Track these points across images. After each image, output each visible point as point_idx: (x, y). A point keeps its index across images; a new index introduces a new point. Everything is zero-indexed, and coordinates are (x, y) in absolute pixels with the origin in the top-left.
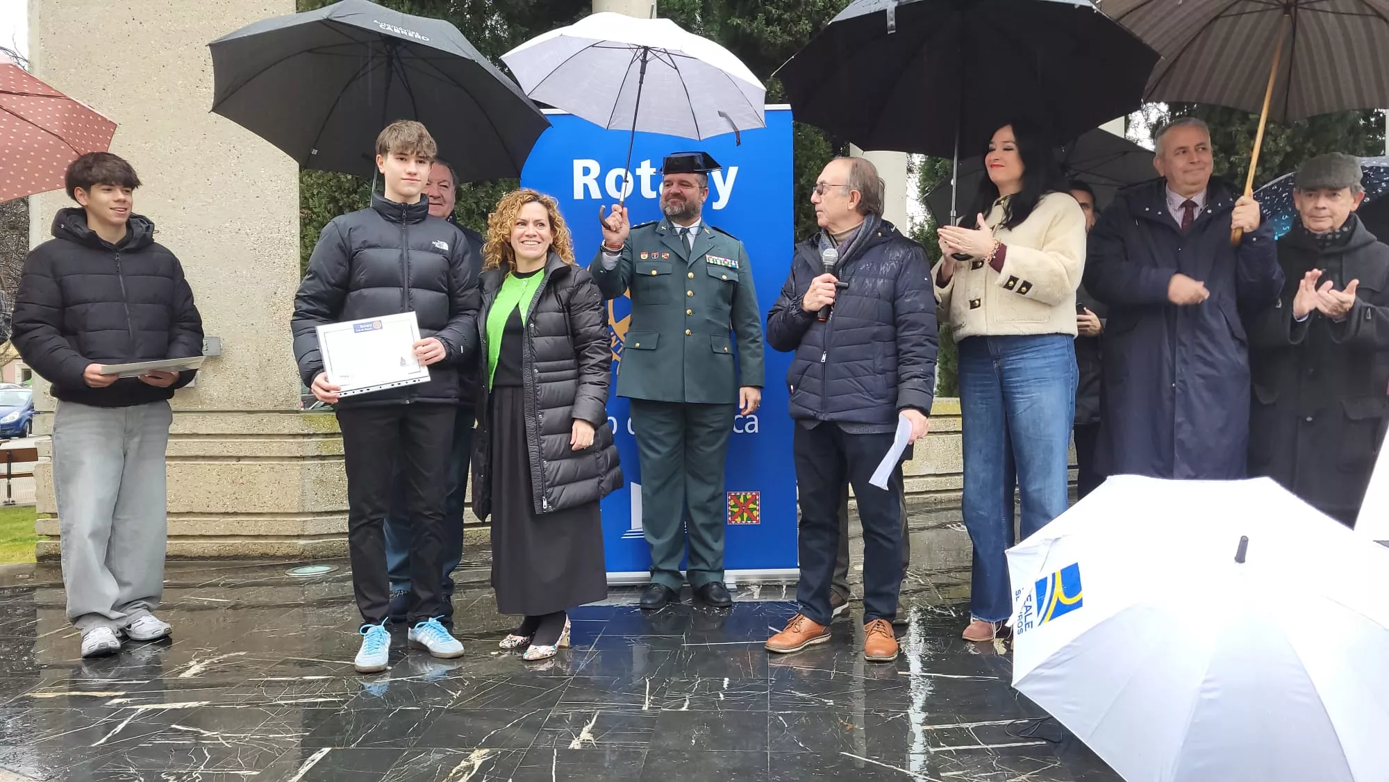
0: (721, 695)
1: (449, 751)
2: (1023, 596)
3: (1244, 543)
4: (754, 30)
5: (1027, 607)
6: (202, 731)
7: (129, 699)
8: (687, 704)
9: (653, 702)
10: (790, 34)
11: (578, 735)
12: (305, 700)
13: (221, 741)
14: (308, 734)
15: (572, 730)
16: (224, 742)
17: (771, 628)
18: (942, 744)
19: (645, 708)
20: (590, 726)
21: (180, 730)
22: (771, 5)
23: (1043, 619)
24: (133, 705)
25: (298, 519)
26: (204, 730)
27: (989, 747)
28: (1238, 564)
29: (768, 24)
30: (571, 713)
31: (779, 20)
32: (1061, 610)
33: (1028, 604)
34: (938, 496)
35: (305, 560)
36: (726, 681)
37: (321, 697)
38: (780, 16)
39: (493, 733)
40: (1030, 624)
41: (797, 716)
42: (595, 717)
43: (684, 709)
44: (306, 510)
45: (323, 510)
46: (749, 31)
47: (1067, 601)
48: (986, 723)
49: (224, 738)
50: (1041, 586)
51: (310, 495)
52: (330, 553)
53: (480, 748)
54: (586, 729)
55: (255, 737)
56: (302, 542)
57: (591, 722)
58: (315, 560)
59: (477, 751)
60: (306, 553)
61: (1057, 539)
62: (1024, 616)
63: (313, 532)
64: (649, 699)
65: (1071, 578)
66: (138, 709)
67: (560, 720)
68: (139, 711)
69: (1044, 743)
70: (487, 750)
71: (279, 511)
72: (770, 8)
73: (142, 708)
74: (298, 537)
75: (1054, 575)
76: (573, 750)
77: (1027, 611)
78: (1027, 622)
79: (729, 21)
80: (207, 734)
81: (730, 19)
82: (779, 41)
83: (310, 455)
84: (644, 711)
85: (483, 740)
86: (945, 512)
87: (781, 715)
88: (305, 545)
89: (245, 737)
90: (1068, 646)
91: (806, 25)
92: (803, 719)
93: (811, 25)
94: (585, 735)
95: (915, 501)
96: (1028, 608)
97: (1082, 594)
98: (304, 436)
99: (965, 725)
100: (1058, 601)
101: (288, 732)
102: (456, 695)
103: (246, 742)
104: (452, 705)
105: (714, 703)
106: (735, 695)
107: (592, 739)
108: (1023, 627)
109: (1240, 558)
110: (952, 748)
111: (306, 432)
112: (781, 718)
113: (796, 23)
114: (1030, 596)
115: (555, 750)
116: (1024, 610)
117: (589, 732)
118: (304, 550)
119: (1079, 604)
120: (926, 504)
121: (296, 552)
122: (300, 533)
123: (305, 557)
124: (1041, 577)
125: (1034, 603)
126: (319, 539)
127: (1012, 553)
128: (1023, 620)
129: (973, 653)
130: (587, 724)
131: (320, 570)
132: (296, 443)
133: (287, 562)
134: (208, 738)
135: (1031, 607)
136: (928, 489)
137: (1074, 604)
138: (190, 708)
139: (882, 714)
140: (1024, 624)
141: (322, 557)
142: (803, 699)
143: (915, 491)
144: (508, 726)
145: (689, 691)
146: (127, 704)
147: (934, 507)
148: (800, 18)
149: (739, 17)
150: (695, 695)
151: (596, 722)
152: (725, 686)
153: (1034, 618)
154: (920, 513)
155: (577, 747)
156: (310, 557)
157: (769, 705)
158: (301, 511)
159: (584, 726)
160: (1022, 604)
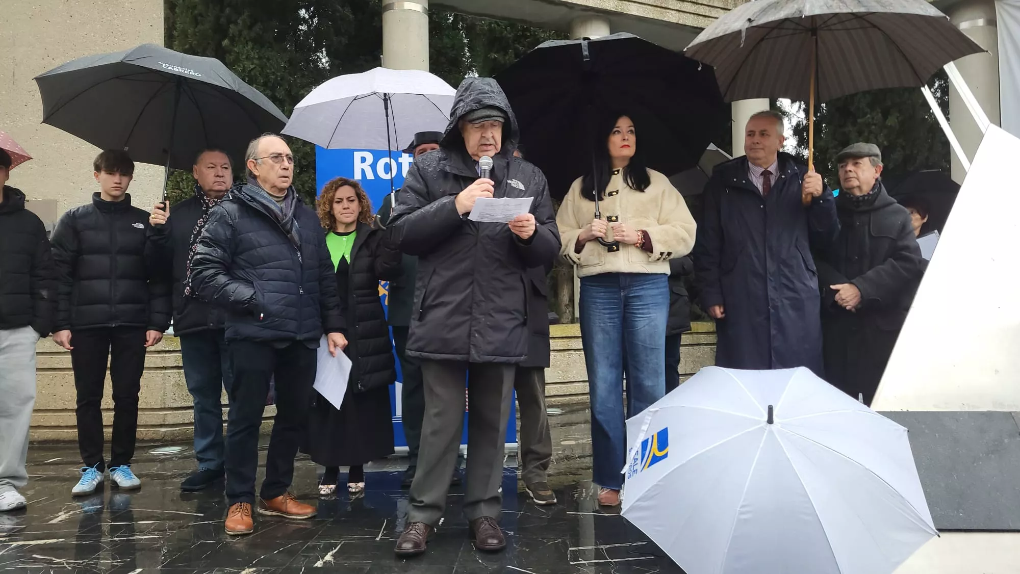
1: (226, 570)
2: (633, 452)
3: (770, 409)
5: (635, 459)
6: (54, 559)
7: (7, 538)
9: (382, 535)
11: (323, 558)
13: (65, 565)
14: (129, 560)
15: (319, 555)
16: (67, 566)
18: (580, 559)
20: (334, 551)
21: (36, 558)
23: (644, 467)
24: (10, 542)
25: (161, 413)
26: (55, 558)
27: (612, 561)
28: (769, 424)
30: (322, 544)
32: (656, 459)
33: (636, 457)
35: (166, 443)
37: (146, 535)
39: (262, 557)
42: (340, 546)
44: (167, 406)
45: (179, 406)
47: (659, 454)
48: (616, 545)
49: (67, 563)
50: (645, 444)
51: (170, 395)
52: (184, 437)
53: (249, 567)
54: (330, 554)
55: (90, 562)
56: (163, 430)
57: (335, 549)
58: (172, 443)
59: (247, 569)
60: (166, 438)
61: (655, 412)
62: (633, 466)
63: (171, 422)
64: (380, 532)
65: (663, 439)
66: (12, 545)
67: (314, 548)
68: (12, 546)
69: (653, 557)
70: (254, 569)
71: (147, 407)
73: (14, 544)
74: (161, 426)
75: (652, 437)
76: (317, 567)
77: (635, 462)
78: (634, 469)
80: (57, 560)
83: (170, 366)
84: (377, 540)
85: (254, 562)
88: (165, 432)
89: (83, 563)
94: (328, 557)
97: (669, 449)
98: (166, 352)
99: (602, 547)
100: (654, 454)
101: (114, 558)
103: (83, 566)
107: (333, 560)
108: (632, 474)
109: (770, 421)
110: (585, 562)
111: (167, 349)
115: (303, 568)
116: (634, 461)
117: (332, 556)
118: (165, 436)
119: (666, 456)
121: (159, 437)
122: (162, 423)
123: (166, 441)
124: (645, 438)
125: (639, 457)
126: (176, 427)
128: (632, 469)
130: (332, 550)
131: (175, 450)
132: (160, 357)
133: (152, 444)
134: (57, 563)
135: (637, 459)
137: (663, 456)
138: (50, 543)
139: (545, 541)
140: (632, 471)
141: (178, 440)
144: (276, 552)
146: (5, 541)
151: (339, 548)
153: (639, 467)
155: (320, 566)
156: (169, 441)
158: (163, 407)
159: (329, 552)
160: (632, 458)
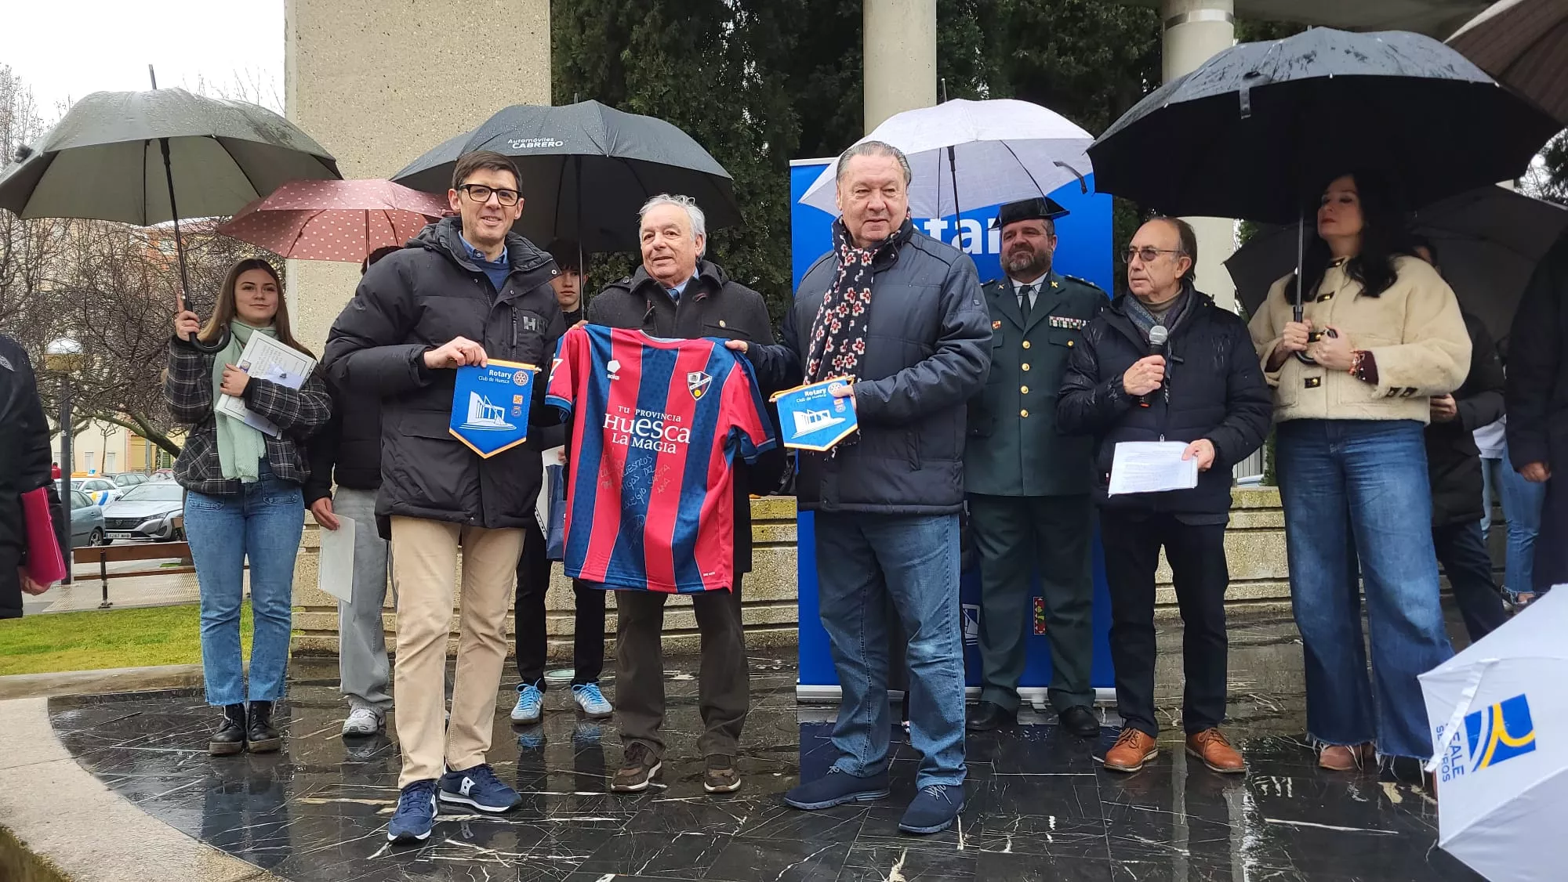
0: (1049, 837)
2: (1448, 735)
4: (1043, 63)
5: (1454, 747)
6: (479, 848)
8: (1009, 846)
9: (967, 841)
10: (1086, 64)
11: (886, 874)
12: (581, 819)
13: (498, 859)
14: (588, 857)
15: (879, 869)
16: (501, 861)
17: (1095, 758)
19: (961, 847)
20: (899, 866)
21: (455, 846)
22: (1063, 31)
23: (1479, 763)
26: (481, 847)
29: (1060, 55)
30: (876, 849)
31: (1074, 49)
32: (1503, 753)
33: (1456, 743)
34: (1278, 604)
36: (1052, 819)
37: (596, 816)
38: (1074, 44)
39: (791, 867)
40: (1460, 770)
41: (1147, 867)
42: (902, 857)
43: (1007, 851)
46: (1037, 64)
47: (1511, 743)
49: (501, 857)
50: (1472, 722)
54: (895, 869)
55: (532, 857)
57: (899, 861)
61: (1493, 664)
62: (1450, 759)
64: (963, 837)
65: (1517, 714)
67: (864, 856)
72: (1062, 35)
75: (1491, 709)
77: (1455, 753)
78: (1456, 766)
79: (1015, 54)
80: (484, 851)
81: (1015, 50)
82: (1074, 72)
84: (959, 849)
85: (780, 874)
86: (1287, 624)
87: (1127, 864)
89: (522, 857)
90: (1518, 799)
91: (1106, 52)
92: (1155, 871)
93: (1112, 52)
94: (895, 874)
95: (1249, 610)
96: (1456, 749)
97: (1535, 734)
100: (1500, 743)
101: (567, 854)
102: (742, 821)
103: (525, 862)
104: (739, 833)
105: (1041, 846)
106: (1064, 838)
107: (904, 880)
108: (1447, 773)
112: (1126, 868)
113: (1095, 51)
114: (1457, 734)
116: (1451, 751)
117: (900, 873)
119: (1531, 747)
120: (1262, 614)
123: (559, 660)
124: (1474, 711)
125: (1464, 744)
127: (1428, 679)
128: (1450, 764)
129: (1359, 799)
130: (896, 863)
134: (484, 856)
135: (1459, 748)
136: (1264, 596)
137: (1523, 747)
138: (462, 821)
140: (1451, 768)
142: (1150, 846)
143: (1247, 598)
144: (804, 860)
145: (1010, 830)
147: (1273, 618)
148: (1098, 46)
149: (1024, 49)
150: (1017, 834)
151: (907, 862)
152: (1052, 826)
153: (1465, 760)
154: (1258, 624)
157: (1109, 851)
159: (892, 866)
160: (1447, 744)
